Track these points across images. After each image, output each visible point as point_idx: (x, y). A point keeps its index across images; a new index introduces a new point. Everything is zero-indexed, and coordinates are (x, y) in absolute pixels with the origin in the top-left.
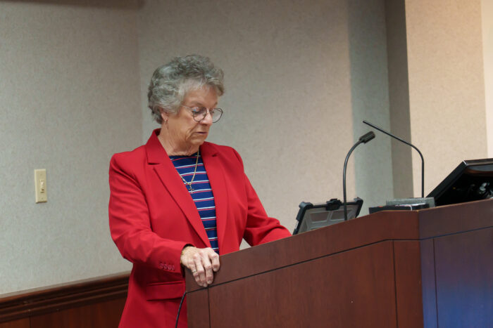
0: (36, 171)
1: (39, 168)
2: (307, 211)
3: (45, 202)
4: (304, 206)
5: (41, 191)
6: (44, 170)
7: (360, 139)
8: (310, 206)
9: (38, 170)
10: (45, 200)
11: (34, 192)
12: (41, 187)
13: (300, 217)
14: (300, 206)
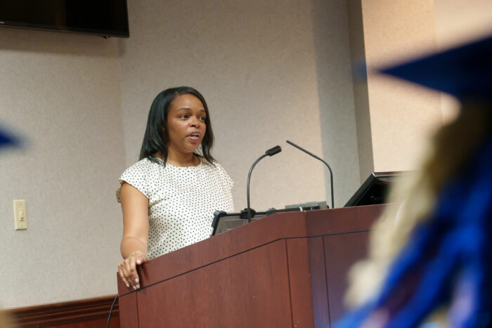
0: (14, 201)
1: (18, 199)
2: (221, 219)
3: (25, 229)
4: (218, 213)
5: (20, 219)
6: (24, 200)
7: (266, 152)
8: (223, 214)
9: (17, 201)
10: (25, 227)
11: (13, 221)
12: (21, 216)
13: (215, 224)
14: (214, 214)
